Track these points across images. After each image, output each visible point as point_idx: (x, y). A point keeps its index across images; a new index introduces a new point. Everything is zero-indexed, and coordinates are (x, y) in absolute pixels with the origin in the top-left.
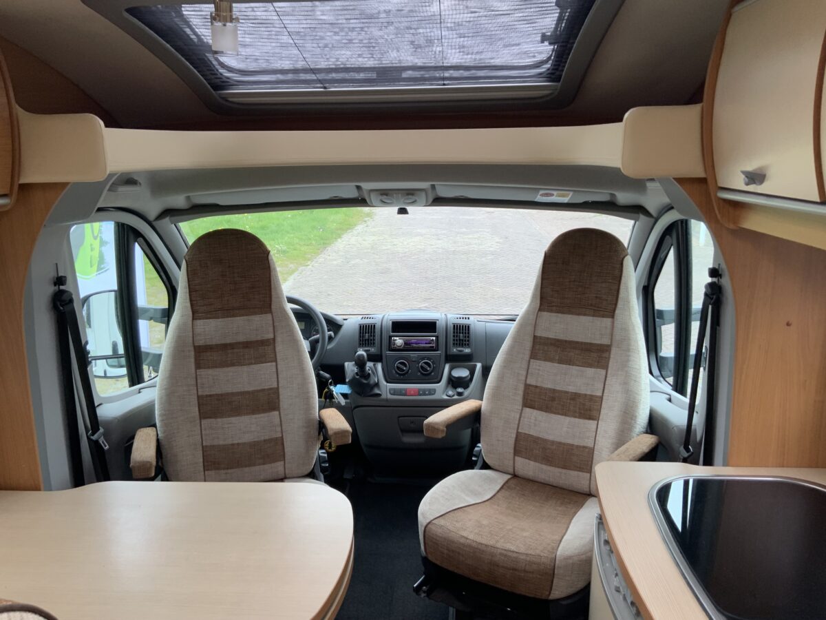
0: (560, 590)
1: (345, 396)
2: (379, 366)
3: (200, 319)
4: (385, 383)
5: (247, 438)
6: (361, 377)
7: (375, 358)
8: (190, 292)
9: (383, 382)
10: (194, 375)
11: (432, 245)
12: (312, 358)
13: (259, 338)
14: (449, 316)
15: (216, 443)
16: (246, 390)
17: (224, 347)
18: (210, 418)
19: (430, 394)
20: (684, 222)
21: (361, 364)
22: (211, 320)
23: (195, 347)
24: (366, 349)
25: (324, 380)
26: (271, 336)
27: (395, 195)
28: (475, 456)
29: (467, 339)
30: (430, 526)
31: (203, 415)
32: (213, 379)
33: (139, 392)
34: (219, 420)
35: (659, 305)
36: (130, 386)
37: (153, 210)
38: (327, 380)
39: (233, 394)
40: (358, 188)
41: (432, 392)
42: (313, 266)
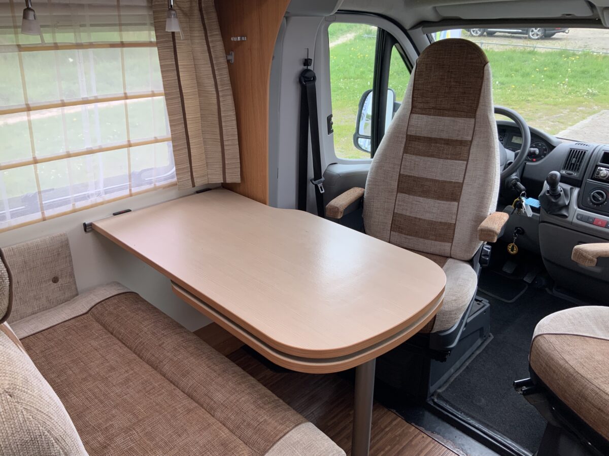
2: (576, 191)
3: (416, 113)
5: (428, 217)
7: (574, 183)
9: (574, 206)
10: (401, 158)
13: (459, 138)
15: (404, 213)
16: (437, 178)
17: (430, 140)
18: (405, 193)
22: (424, 116)
23: (407, 135)
24: (570, 172)
26: (469, 138)
31: (400, 190)
32: (415, 164)
34: (411, 197)
37: (409, 21)
38: (521, 191)
39: (427, 180)
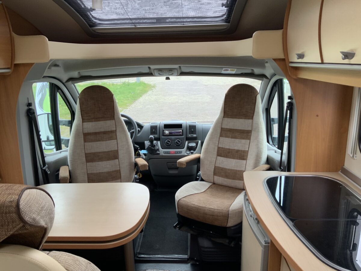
0: (231, 223)
1: (145, 154)
2: (159, 142)
3: (85, 122)
4: (161, 149)
5: (106, 170)
6: (151, 146)
7: (157, 139)
8: (81, 111)
9: (160, 149)
10: (84, 145)
11: (181, 99)
12: (131, 139)
13: (110, 130)
14: (187, 122)
15: (93, 172)
16: (105, 151)
17: (95, 134)
18: (90, 162)
19: (180, 153)
20: (281, 80)
21: (151, 141)
22: (90, 123)
23: (83, 133)
24: (154, 135)
25: (136, 148)
26: (115, 129)
27: (164, 71)
28: (198, 176)
29: (195, 131)
30: (180, 201)
31: (88, 161)
32: (91, 147)
33: (60, 153)
34: (94, 163)
35: (272, 117)
36: (56, 151)
37: (65, 78)
38: (138, 148)
39: (99, 153)
40: (149, 68)
41: (180, 152)
42: (129, 109)
